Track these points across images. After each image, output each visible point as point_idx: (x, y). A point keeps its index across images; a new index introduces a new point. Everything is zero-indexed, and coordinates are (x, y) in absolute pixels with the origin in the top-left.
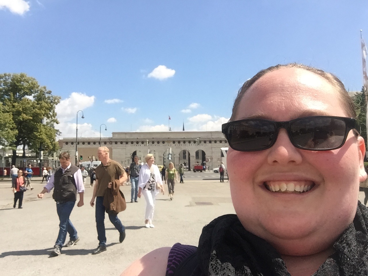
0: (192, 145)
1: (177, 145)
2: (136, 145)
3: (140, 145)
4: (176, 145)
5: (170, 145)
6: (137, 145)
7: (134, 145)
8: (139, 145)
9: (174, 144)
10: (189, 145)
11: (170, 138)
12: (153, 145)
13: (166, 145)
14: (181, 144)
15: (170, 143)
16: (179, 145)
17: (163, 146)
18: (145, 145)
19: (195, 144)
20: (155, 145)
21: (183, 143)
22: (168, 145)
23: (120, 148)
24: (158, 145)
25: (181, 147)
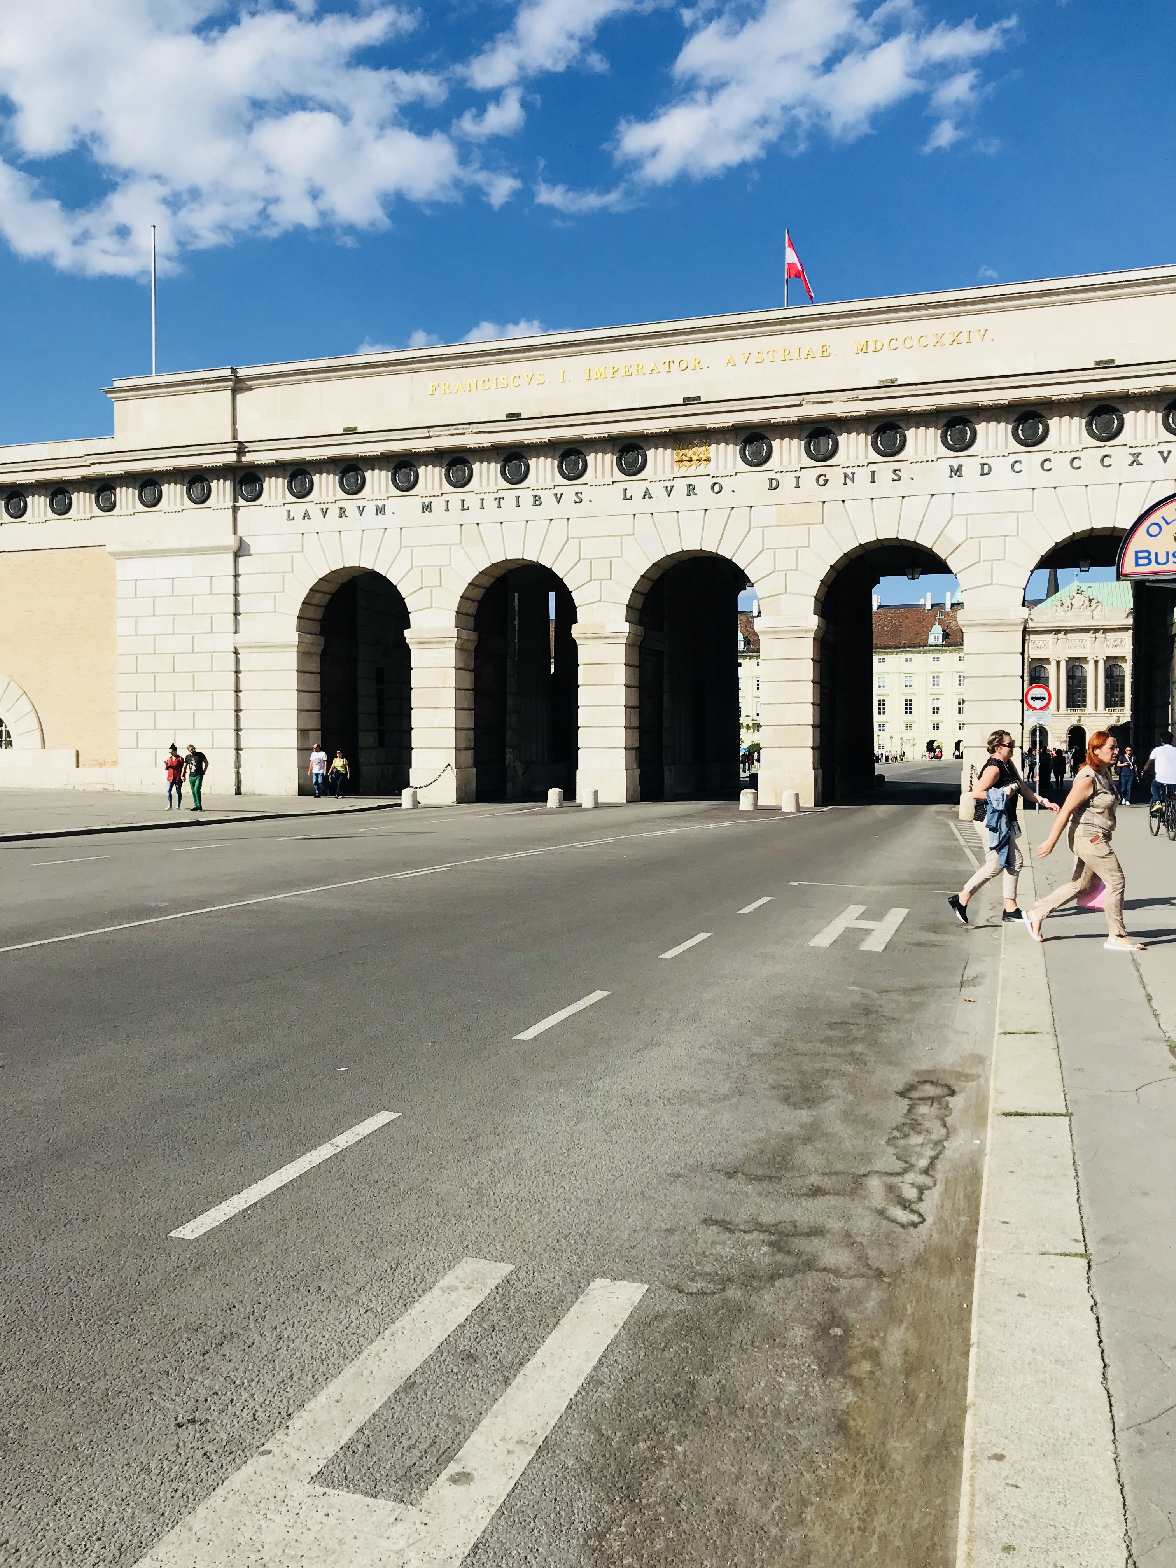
0: (985, 470)
1: (787, 481)
2: (334, 510)
3: (381, 510)
4: (774, 485)
5: (703, 486)
6: (351, 505)
7: (315, 512)
8: (371, 509)
9: (759, 477)
10: (957, 471)
11: (702, 400)
12: (509, 496)
13: (657, 490)
14: (849, 471)
15: (702, 468)
16: (822, 481)
17: (631, 498)
18: (427, 502)
19: (1031, 458)
20: (535, 493)
21: (874, 456)
22: (680, 487)
23: (186, 544)
24: (569, 491)
25: (843, 501)
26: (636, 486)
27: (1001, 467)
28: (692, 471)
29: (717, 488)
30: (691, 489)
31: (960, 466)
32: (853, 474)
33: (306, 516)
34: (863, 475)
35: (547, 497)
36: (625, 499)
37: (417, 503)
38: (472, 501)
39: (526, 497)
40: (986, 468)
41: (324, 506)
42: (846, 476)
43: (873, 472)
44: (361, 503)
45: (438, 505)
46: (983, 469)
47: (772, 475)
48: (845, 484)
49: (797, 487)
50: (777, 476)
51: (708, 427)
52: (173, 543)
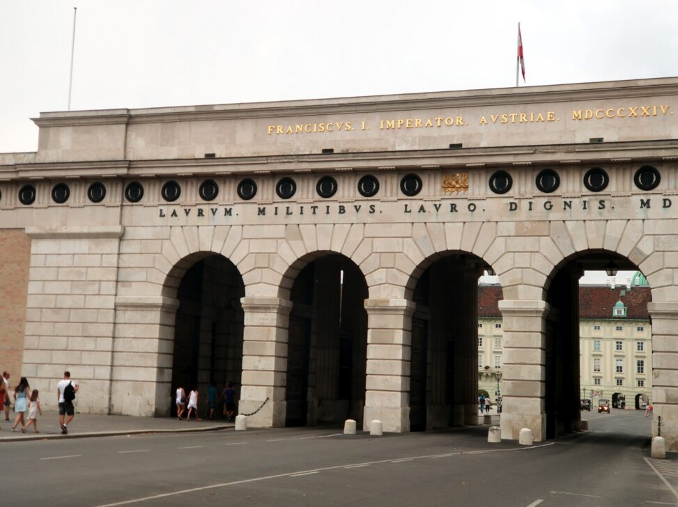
1: (524, 205)
2: (194, 211)
3: (228, 212)
4: (513, 207)
5: (462, 206)
6: (206, 209)
7: (180, 211)
8: (221, 210)
9: (503, 201)
10: (646, 204)
11: (463, 147)
12: (322, 206)
13: (429, 207)
14: (568, 200)
15: (461, 193)
16: (549, 207)
17: (410, 212)
18: (262, 207)
20: (341, 204)
21: (585, 191)
22: (446, 205)
23: (85, 230)
24: (365, 205)
25: (564, 221)
26: (414, 204)
28: (454, 194)
29: (472, 208)
30: (453, 208)
31: (648, 201)
32: (571, 202)
33: (174, 214)
34: (577, 203)
35: (350, 208)
36: (406, 211)
37: (255, 208)
38: (295, 208)
39: (334, 207)
40: (667, 203)
41: (187, 208)
42: (565, 203)
43: (585, 202)
44: (214, 207)
45: (270, 210)
46: (665, 203)
47: (512, 200)
48: (565, 209)
49: (530, 209)
50: (517, 201)
51: (467, 165)
52: (75, 229)
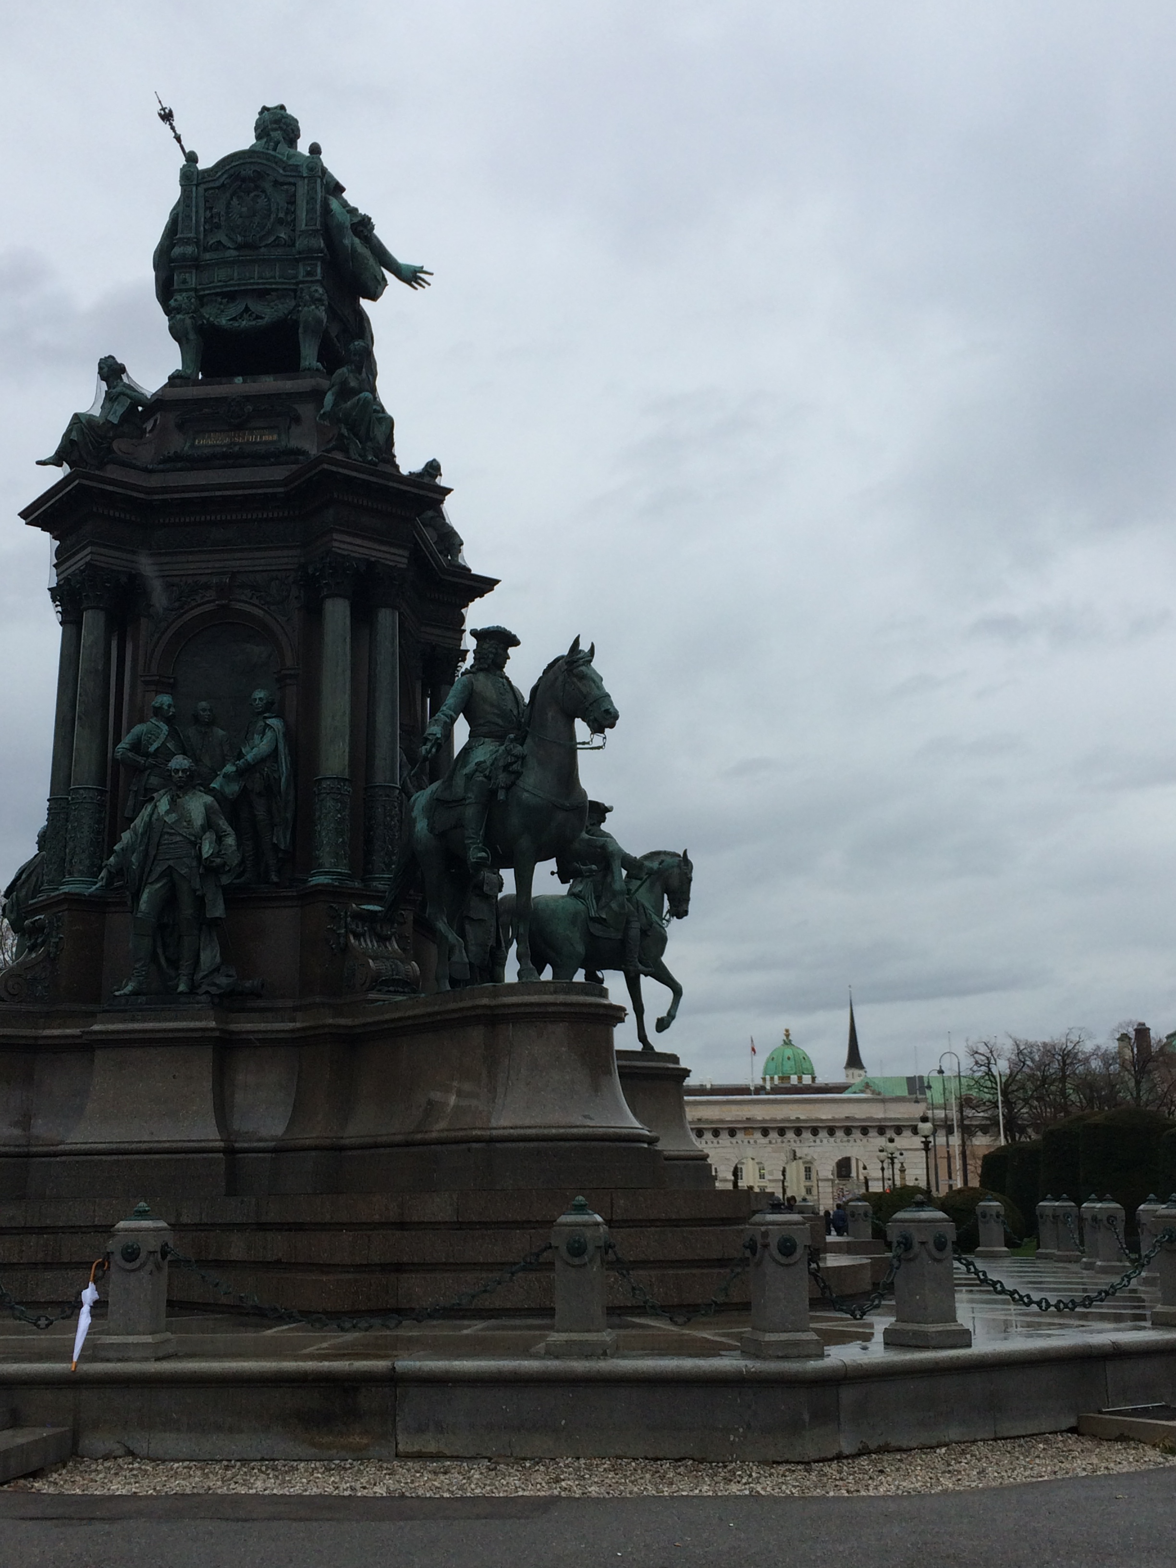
1: (774, 1142)
4: (770, 1142)
5: (752, 1141)
10: (815, 1141)
13: (740, 1142)
15: (751, 1136)
16: (783, 1142)
17: (732, 1144)
19: (832, 1140)
22: (746, 1141)
24: (715, 1141)
26: (734, 1140)
27: (825, 1141)
30: (749, 1142)
35: (709, 1142)
36: (730, 1144)
43: (795, 1141)
